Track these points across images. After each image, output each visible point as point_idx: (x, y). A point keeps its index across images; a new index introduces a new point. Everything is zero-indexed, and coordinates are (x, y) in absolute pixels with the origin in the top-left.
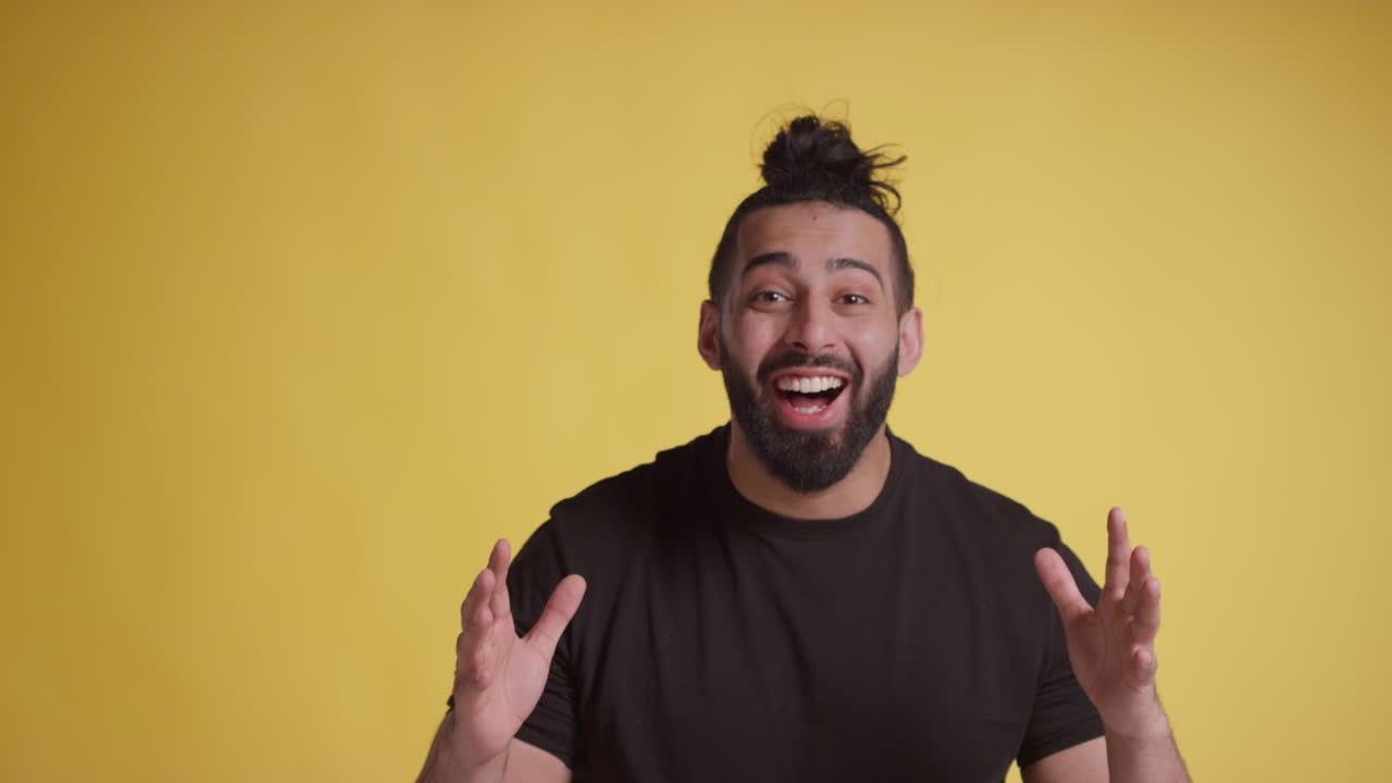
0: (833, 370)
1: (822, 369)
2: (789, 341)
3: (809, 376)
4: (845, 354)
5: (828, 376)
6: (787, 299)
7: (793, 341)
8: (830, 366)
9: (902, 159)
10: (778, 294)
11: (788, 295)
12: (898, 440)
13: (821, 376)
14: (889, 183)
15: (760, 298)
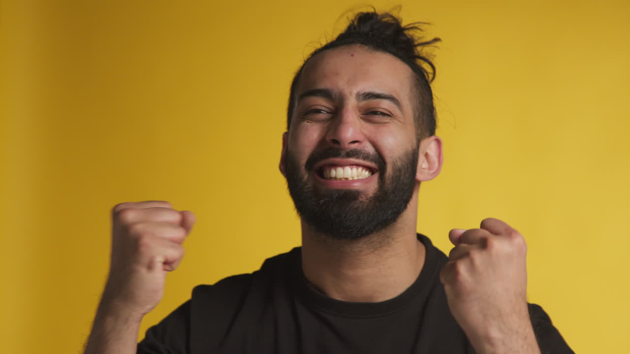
0: (361, 161)
1: (353, 160)
2: (328, 139)
3: (343, 166)
4: (369, 149)
5: (358, 165)
6: (328, 112)
7: (331, 138)
8: (358, 158)
9: (436, 40)
10: (323, 110)
11: (328, 110)
12: (436, 250)
13: (352, 165)
14: (427, 57)
15: (310, 113)
